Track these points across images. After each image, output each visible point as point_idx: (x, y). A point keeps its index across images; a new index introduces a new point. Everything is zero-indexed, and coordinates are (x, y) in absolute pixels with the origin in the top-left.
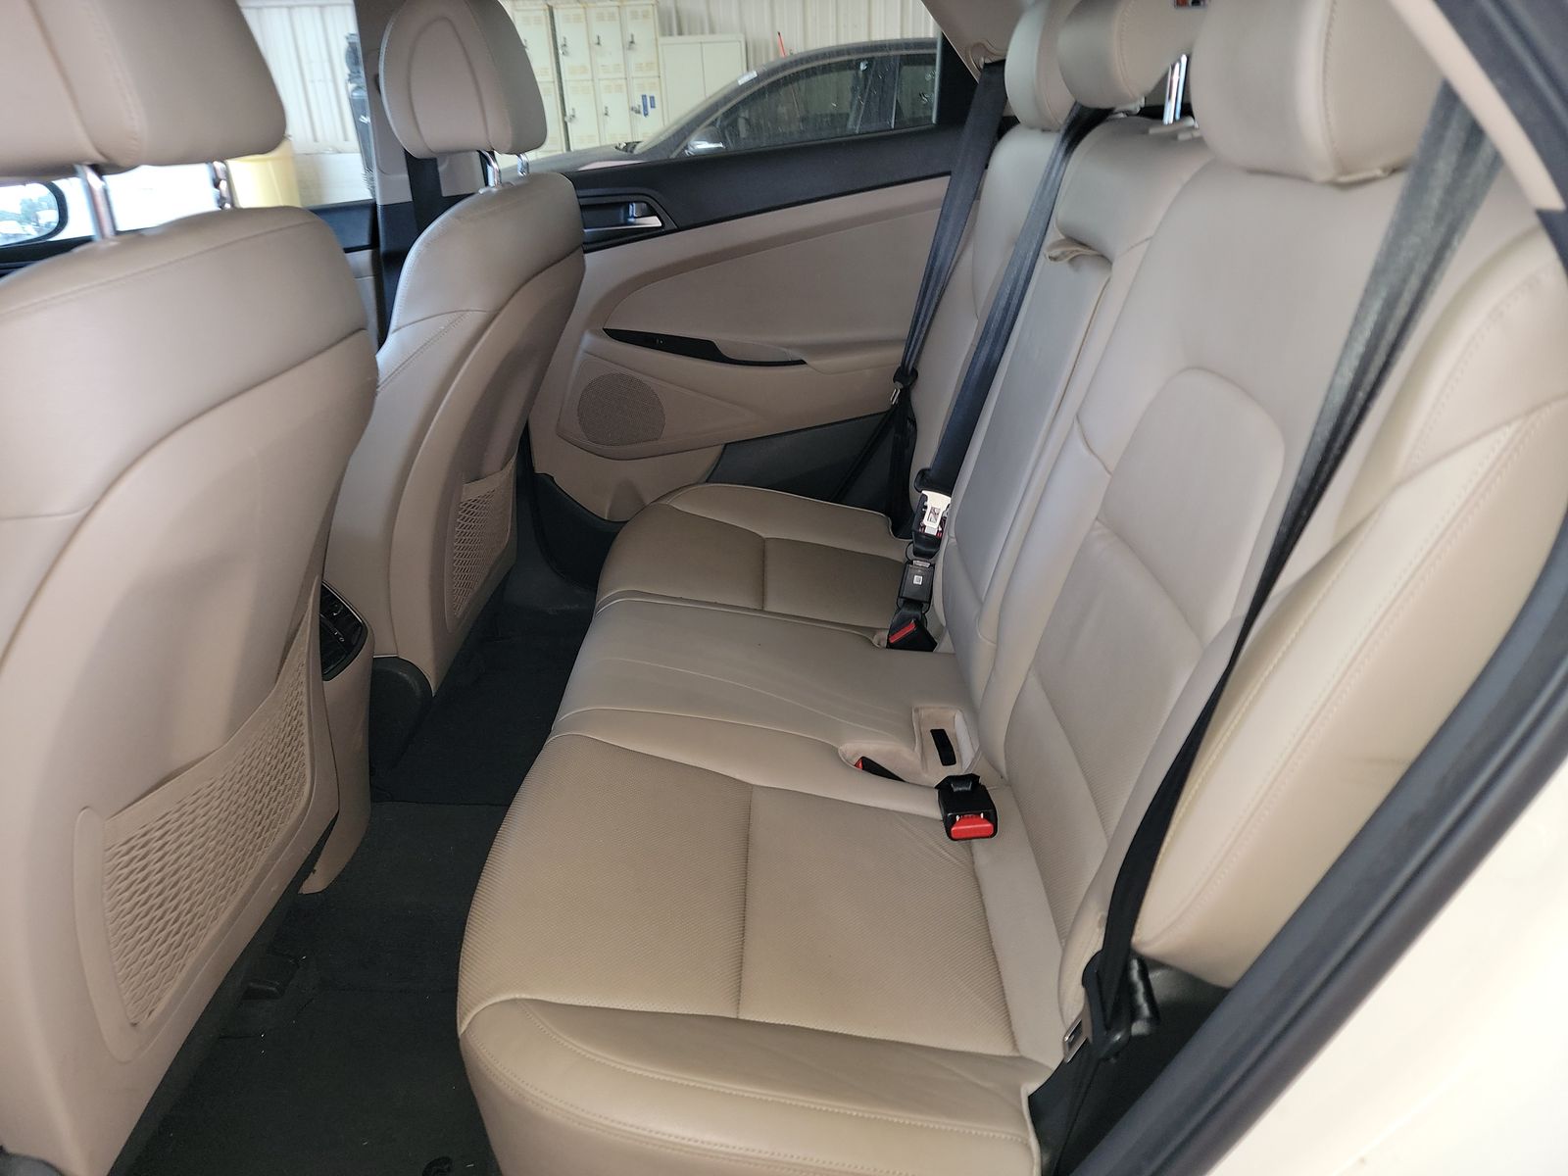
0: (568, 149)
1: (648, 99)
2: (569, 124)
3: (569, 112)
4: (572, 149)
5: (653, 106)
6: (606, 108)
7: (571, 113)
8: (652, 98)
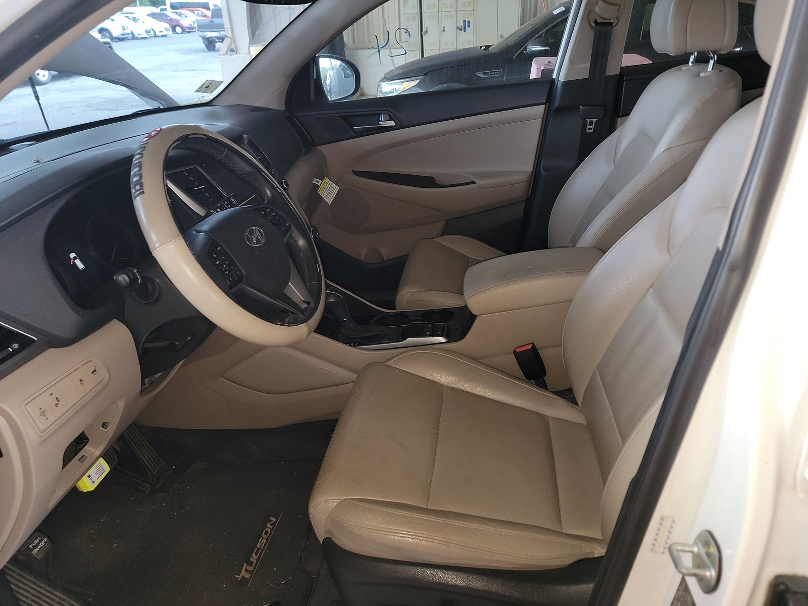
0: (423, 56)
1: (467, 22)
2: (424, 36)
3: (424, 30)
4: (424, 56)
5: (469, 27)
6: (444, 27)
7: (426, 30)
8: (469, 22)
